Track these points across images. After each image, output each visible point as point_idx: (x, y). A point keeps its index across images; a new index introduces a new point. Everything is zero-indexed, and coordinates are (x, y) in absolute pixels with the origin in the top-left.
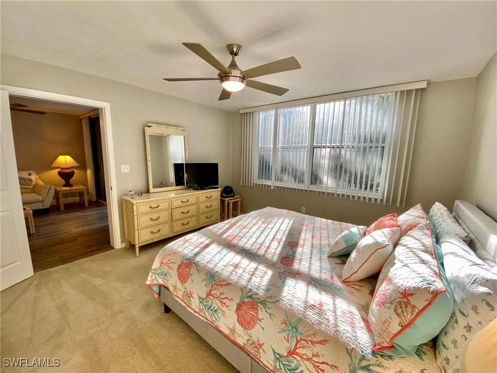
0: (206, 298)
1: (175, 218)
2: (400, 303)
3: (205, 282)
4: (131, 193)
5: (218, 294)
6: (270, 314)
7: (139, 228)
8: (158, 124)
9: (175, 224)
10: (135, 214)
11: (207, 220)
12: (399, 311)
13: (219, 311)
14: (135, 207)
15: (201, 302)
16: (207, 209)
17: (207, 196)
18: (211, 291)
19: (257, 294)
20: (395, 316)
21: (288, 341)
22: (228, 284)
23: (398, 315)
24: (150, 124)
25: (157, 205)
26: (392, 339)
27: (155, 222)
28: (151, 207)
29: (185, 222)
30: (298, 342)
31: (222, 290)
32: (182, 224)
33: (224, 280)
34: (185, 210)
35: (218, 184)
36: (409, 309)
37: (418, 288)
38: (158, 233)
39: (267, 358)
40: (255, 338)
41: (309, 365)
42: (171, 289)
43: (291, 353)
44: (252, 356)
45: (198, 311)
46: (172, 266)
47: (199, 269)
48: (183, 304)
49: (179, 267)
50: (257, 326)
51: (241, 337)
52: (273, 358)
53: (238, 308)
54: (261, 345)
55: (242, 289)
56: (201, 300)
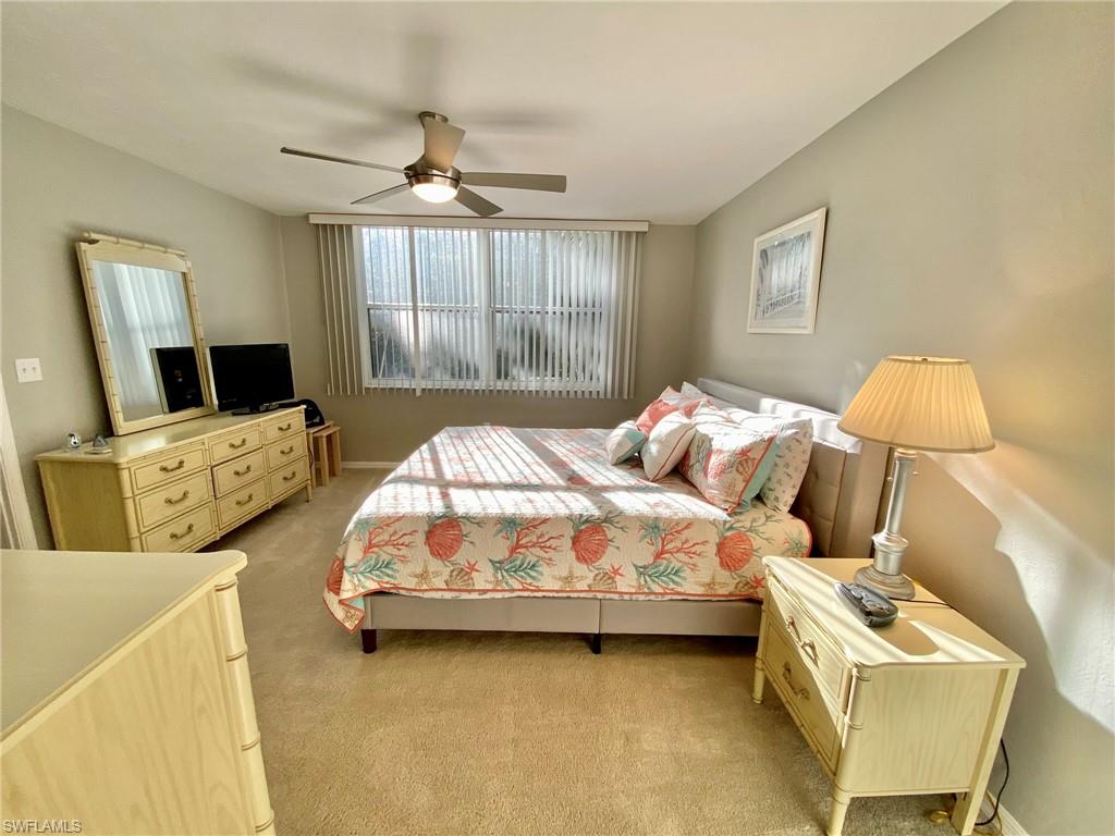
0: (510, 556)
1: (222, 489)
2: (740, 463)
3: (503, 534)
4: (73, 440)
5: (535, 540)
6: (622, 528)
7: (143, 530)
8: (118, 236)
9: (223, 504)
10: (128, 493)
11: (289, 484)
12: (741, 469)
13: (541, 562)
14: (125, 475)
15: (497, 569)
16: (284, 459)
17: (281, 425)
18: (518, 540)
19: (592, 516)
20: (739, 475)
21: (653, 544)
22: (545, 521)
23: (741, 473)
24: (94, 236)
25: (178, 460)
26: (740, 496)
27: (179, 507)
28: (164, 469)
29: (243, 495)
30: (663, 540)
31: (538, 532)
32: (238, 503)
33: (534, 519)
34: (240, 466)
35: (292, 397)
36: (750, 463)
37: (755, 443)
38: (188, 536)
39: (627, 583)
40: (608, 567)
41: (681, 556)
42: (411, 583)
43: (658, 556)
44: (600, 596)
45: (490, 587)
46: (406, 539)
47: (478, 522)
48: (448, 595)
49: (430, 534)
50: (610, 550)
51: (582, 578)
52: (635, 576)
53: (575, 540)
54: (616, 572)
55: (570, 518)
56: (498, 565)
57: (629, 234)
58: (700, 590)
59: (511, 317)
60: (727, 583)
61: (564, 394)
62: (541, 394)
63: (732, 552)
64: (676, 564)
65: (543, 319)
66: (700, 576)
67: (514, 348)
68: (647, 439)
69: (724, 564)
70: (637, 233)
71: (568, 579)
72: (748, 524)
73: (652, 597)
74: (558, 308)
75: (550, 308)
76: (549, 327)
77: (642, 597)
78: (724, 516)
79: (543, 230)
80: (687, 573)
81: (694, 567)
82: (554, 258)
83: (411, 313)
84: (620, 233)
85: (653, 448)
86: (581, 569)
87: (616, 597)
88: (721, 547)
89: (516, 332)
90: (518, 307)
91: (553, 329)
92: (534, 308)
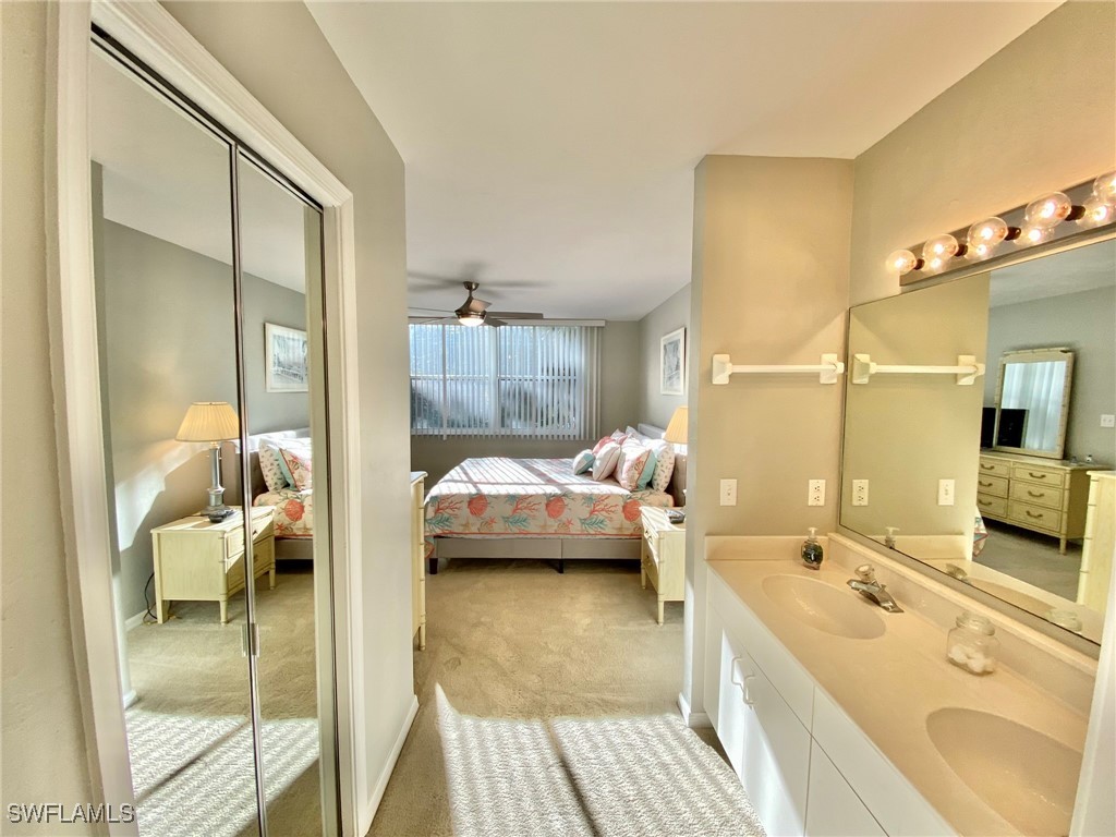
0: (513, 515)
2: (636, 464)
3: (509, 504)
5: (526, 506)
6: (572, 500)
12: (637, 468)
13: (529, 517)
15: (505, 522)
18: (517, 506)
19: (557, 494)
21: (589, 507)
23: (637, 470)
26: (638, 483)
30: (594, 505)
31: (527, 501)
36: (641, 464)
37: (643, 453)
39: (576, 528)
40: (565, 520)
41: (604, 513)
42: (460, 529)
43: (592, 512)
44: (561, 536)
45: (503, 531)
46: (457, 505)
47: (496, 497)
48: (479, 537)
49: (470, 503)
50: (566, 511)
51: (552, 526)
52: (579, 524)
53: (547, 505)
54: (570, 522)
55: (545, 495)
56: (506, 519)
57: (592, 328)
58: (615, 532)
59: (512, 383)
60: (629, 528)
61: (550, 438)
62: (533, 437)
63: (631, 511)
64: (601, 518)
65: (534, 384)
66: (614, 524)
67: (513, 406)
68: (595, 459)
69: (627, 518)
70: (598, 327)
71: (544, 526)
72: (639, 496)
73: (589, 537)
74: (545, 377)
75: (539, 377)
76: (539, 390)
77: (584, 537)
78: (628, 493)
79: (534, 326)
80: (607, 522)
81: (611, 519)
82: (542, 342)
83: (441, 383)
84: (586, 327)
85: (598, 463)
86: (551, 521)
87: (569, 537)
88: (624, 507)
89: (515, 396)
90: (517, 376)
91: (541, 393)
92: (528, 377)
